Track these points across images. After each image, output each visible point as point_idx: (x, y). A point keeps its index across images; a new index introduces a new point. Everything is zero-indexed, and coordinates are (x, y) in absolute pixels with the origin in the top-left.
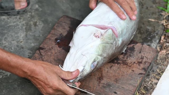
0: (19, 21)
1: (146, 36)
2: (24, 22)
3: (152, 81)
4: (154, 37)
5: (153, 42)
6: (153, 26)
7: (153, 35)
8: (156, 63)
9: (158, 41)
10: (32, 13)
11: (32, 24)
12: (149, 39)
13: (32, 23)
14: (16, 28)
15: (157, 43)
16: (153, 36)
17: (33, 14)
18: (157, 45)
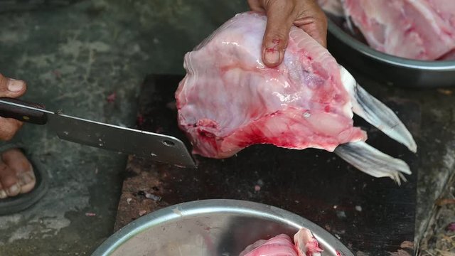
0: (89, 87)
2: (101, 91)
5: (448, 150)
10: (122, 66)
14: (79, 105)
17: (126, 68)
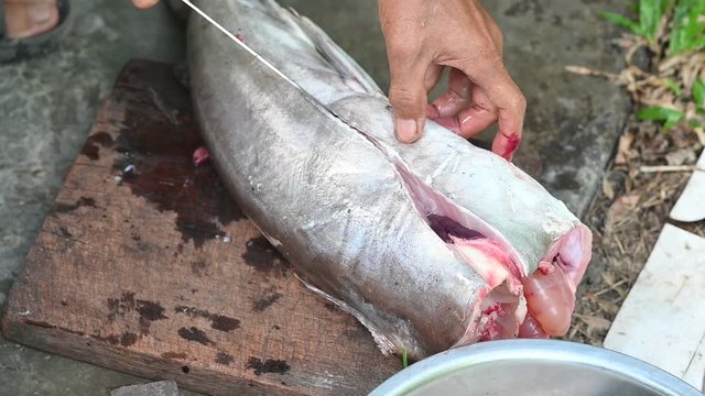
0: (26, 86)
1: (554, 135)
2: (45, 91)
3: (586, 325)
4: (590, 140)
5: (588, 160)
6: (584, 96)
7: (586, 131)
8: (600, 251)
9: (604, 157)
10: (77, 51)
11: (80, 98)
12: (570, 148)
13: (78, 92)
14: (11, 114)
15: (603, 165)
16: (583, 137)
17: (83, 54)
18: (603, 173)
